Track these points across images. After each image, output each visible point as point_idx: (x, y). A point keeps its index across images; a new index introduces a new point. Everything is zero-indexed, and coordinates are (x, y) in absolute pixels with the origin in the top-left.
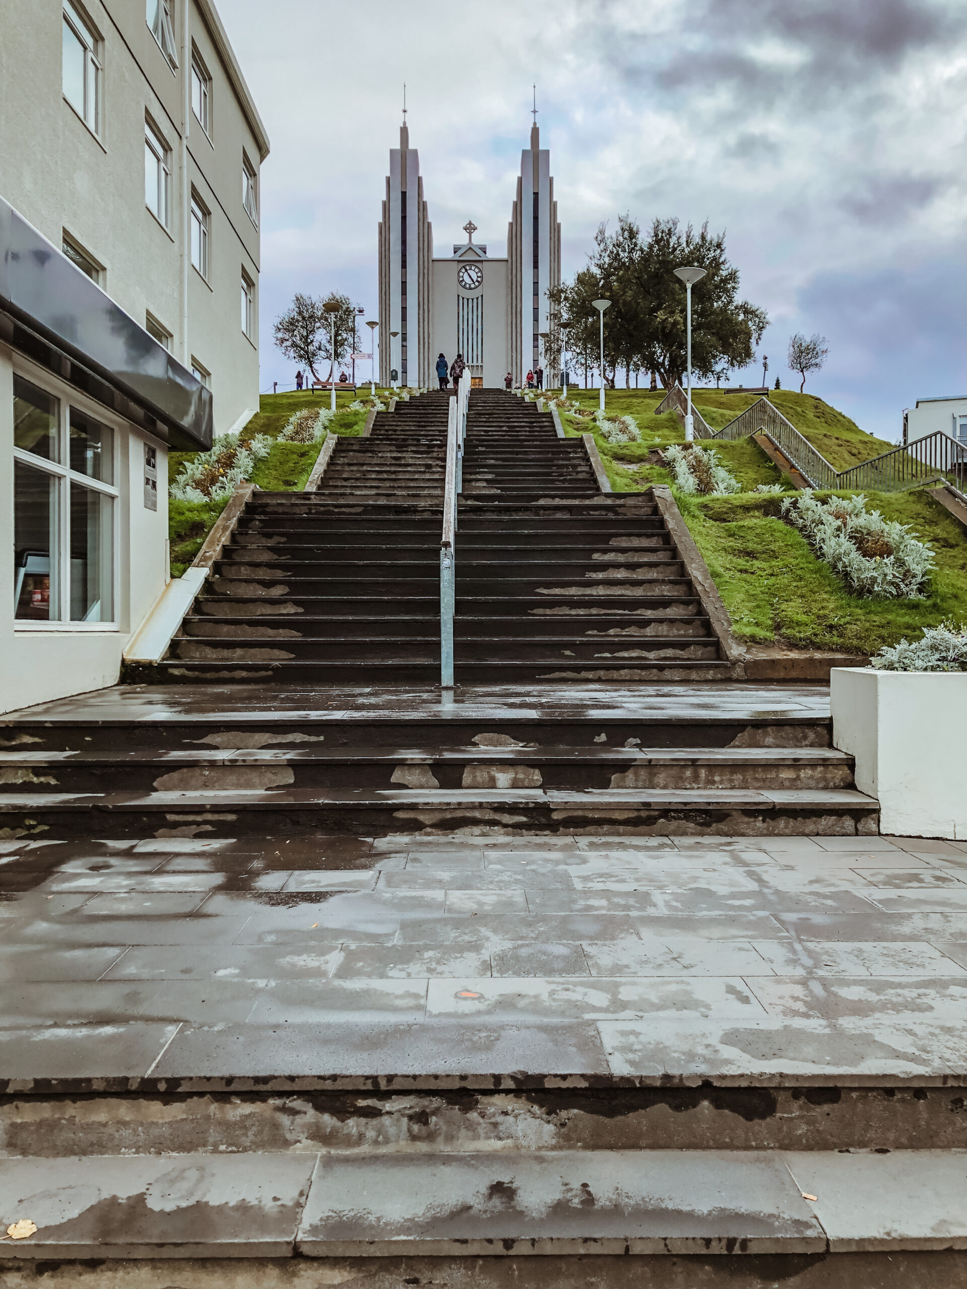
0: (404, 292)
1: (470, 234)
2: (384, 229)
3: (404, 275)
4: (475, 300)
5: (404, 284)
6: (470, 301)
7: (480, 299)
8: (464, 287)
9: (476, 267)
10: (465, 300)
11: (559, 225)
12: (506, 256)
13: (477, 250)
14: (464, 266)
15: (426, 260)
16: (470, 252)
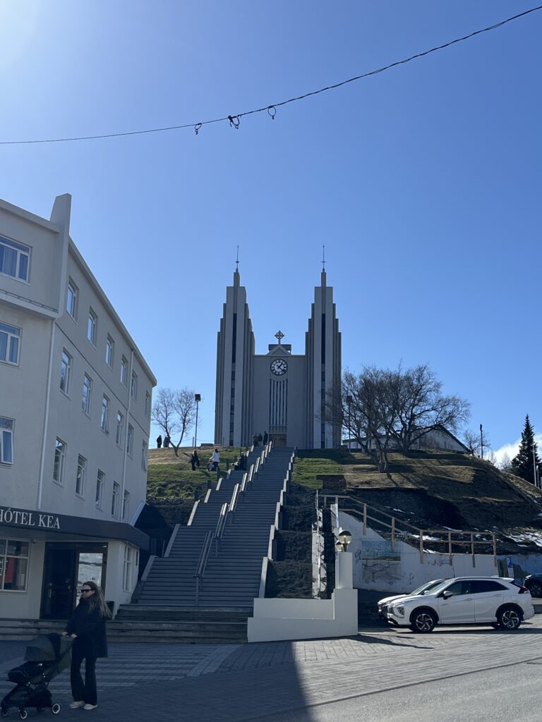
0: (233, 378)
1: (279, 339)
2: (221, 336)
3: (233, 367)
4: (282, 383)
5: (233, 373)
6: (279, 383)
7: (285, 382)
8: (275, 374)
9: (283, 361)
10: (275, 383)
11: (340, 334)
12: (304, 354)
13: (284, 350)
14: (275, 361)
15: (249, 357)
16: (279, 351)
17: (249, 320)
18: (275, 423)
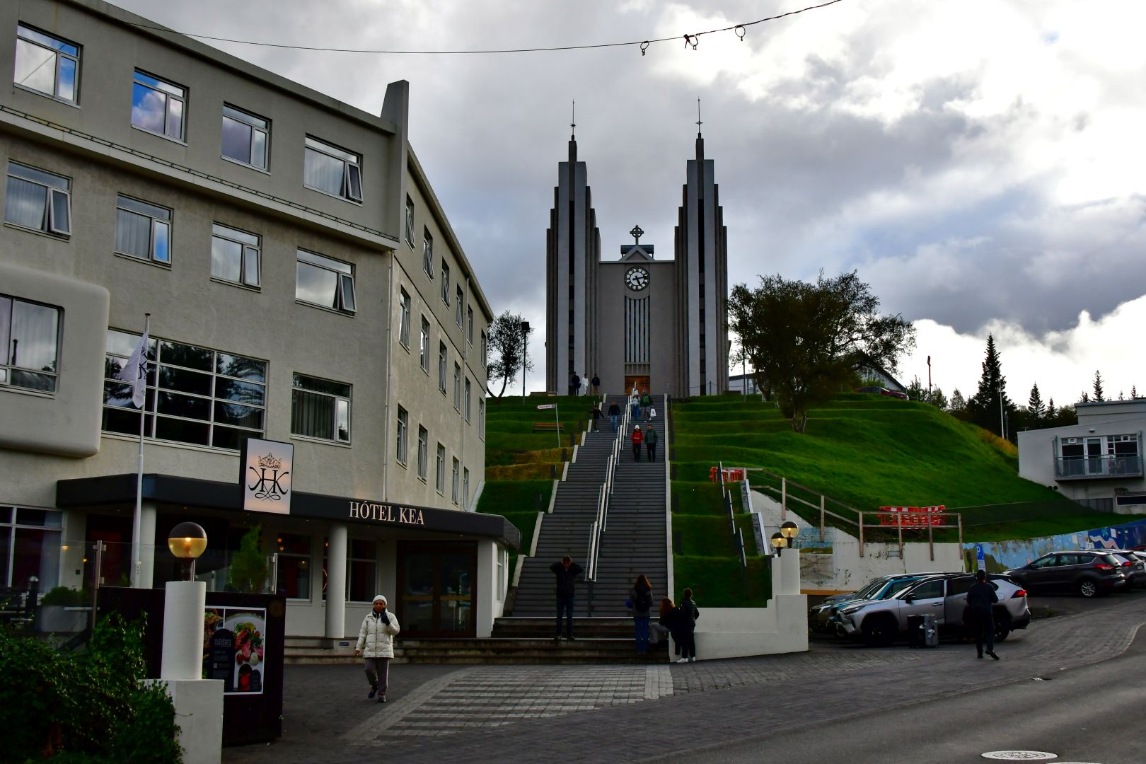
0: (572, 297)
1: (637, 238)
2: (552, 235)
3: (572, 280)
4: (642, 301)
5: (572, 288)
6: (637, 302)
7: (647, 299)
8: (631, 288)
9: (643, 269)
10: (633, 302)
11: (725, 228)
12: (673, 259)
13: (644, 253)
14: (631, 269)
15: (593, 264)
16: (637, 255)
17: (592, 211)
18: (633, 360)
